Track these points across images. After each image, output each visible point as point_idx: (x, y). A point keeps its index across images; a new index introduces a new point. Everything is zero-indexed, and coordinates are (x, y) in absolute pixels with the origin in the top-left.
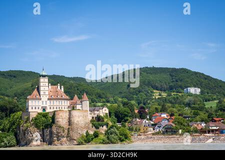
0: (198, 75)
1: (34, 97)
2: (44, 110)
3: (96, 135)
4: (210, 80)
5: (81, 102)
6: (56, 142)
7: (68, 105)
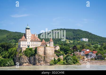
0: (86, 32)
1: (23, 40)
2: (29, 47)
3: (59, 60)
4: (92, 35)
5: (49, 42)
6: (38, 64)
7: (41, 44)
